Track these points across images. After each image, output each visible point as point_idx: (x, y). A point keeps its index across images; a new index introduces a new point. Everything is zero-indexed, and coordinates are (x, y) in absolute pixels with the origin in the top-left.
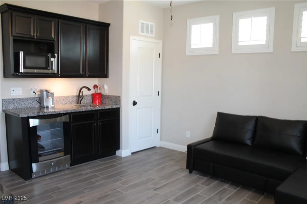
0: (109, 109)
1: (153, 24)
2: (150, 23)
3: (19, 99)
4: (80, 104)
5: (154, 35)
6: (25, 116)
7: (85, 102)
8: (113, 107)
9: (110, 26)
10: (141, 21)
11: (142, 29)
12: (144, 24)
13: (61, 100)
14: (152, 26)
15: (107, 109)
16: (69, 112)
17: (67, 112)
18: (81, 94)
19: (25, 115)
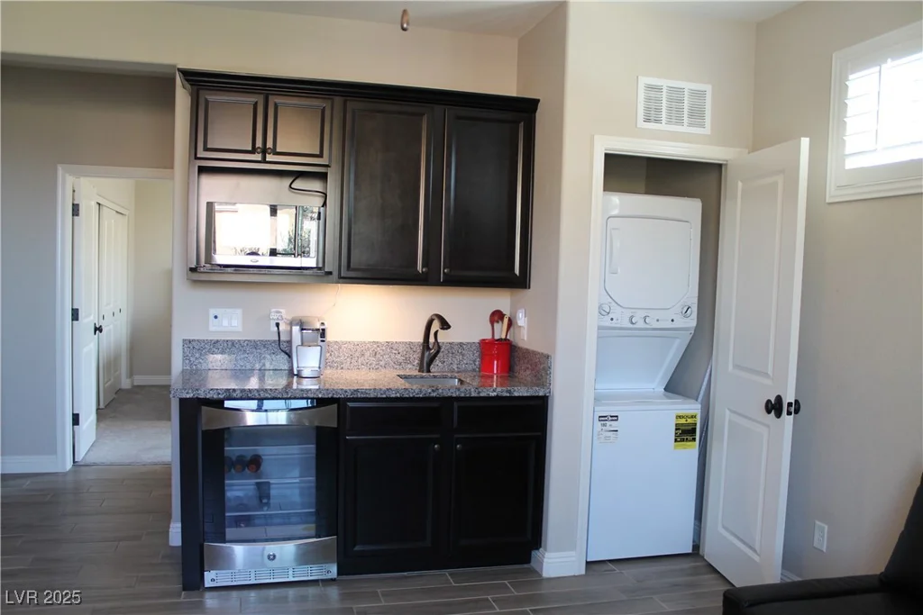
0: (498, 398)
1: (708, 88)
2: (688, 86)
3: (230, 344)
4: (429, 371)
5: (707, 130)
6: (188, 396)
7: (455, 367)
8: (516, 394)
9: (540, 106)
10: (644, 81)
11: (647, 109)
12: (658, 89)
13: (367, 354)
14: (699, 95)
15: (488, 398)
16: (335, 396)
17: (330, 396)
18: (432, 340)
19: (187, 393)
